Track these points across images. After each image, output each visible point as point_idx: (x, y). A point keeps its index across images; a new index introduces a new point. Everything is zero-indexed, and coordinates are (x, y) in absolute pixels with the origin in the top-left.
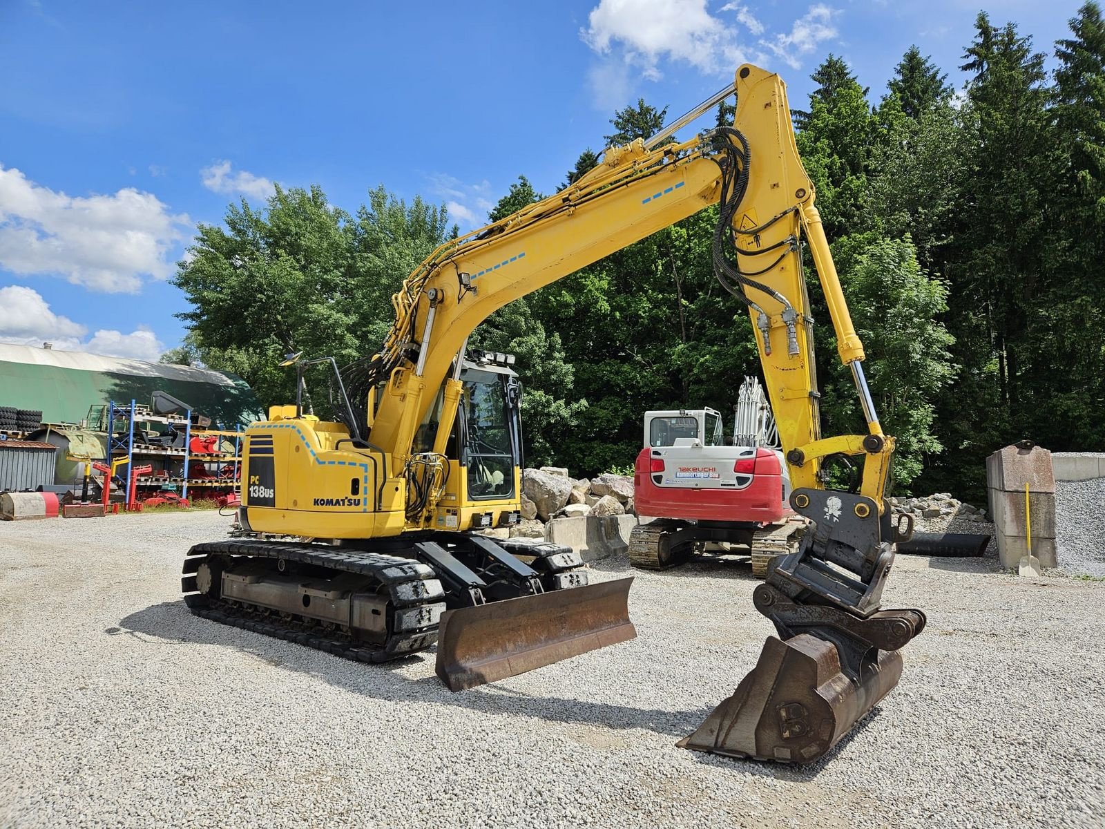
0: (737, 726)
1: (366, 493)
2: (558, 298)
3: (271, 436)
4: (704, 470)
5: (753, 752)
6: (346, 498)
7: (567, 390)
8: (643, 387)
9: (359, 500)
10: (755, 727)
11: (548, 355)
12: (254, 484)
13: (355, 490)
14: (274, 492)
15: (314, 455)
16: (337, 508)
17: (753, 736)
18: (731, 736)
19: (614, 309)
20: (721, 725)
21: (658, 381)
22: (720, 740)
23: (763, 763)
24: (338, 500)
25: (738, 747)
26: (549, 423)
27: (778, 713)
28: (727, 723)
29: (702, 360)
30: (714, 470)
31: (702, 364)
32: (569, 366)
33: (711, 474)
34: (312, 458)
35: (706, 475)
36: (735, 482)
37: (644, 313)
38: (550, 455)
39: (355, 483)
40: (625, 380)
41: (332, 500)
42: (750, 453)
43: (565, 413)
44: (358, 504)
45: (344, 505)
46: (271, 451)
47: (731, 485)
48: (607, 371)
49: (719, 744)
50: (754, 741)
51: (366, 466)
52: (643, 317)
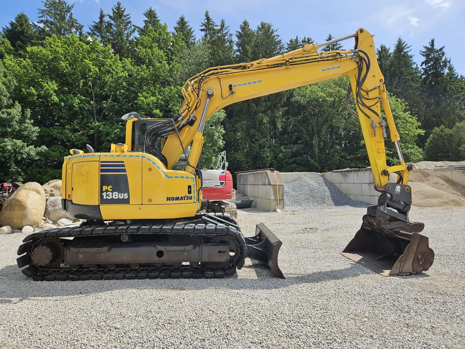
0: (406, 264)
1: (194, 193)
2: (27, 90)
3: (123, 162)
4: (208, 180)
5: (411, 272)
6: (186, 196)
7: (32, 140)
8: (75, 141)
9: (192, 197)
10: (411, 263)
11: (22, 121)
12: (107, 191)
13: (190, 192)
14: (129, 195)
15: (164, 173)
16: (181, 201)
17: (411, 266)
18: (404, 268)
19: (60, 101)
20: (400, 265)
21: (84, 139)
22: (401, 270)
23: (415, 274)
24: (181, 197)
25: (407, 271)
26: (22, 158)
27: (418, 257)
28: (402, 264)
29: (115, 131)
30: (212, 180)
31: (116, 133)
32: (37, 128)
33: (211, 181)
34: (163, 175)
35: (208, 182)
36: (219, 184)
37: (76, 105)
38: (21, 175)
39: (189, 187)
40: (66, 137)
41: (178, 197)
42: (223, 172)
43: (33, 153)
44: (191, 199)
45: (185, 199)
46: (124, 171)
47: (218, 186)
48: (56, 132)
49: (400, 272)
50: (411, 268)
51: (193, 178)
52: (75, 107)
